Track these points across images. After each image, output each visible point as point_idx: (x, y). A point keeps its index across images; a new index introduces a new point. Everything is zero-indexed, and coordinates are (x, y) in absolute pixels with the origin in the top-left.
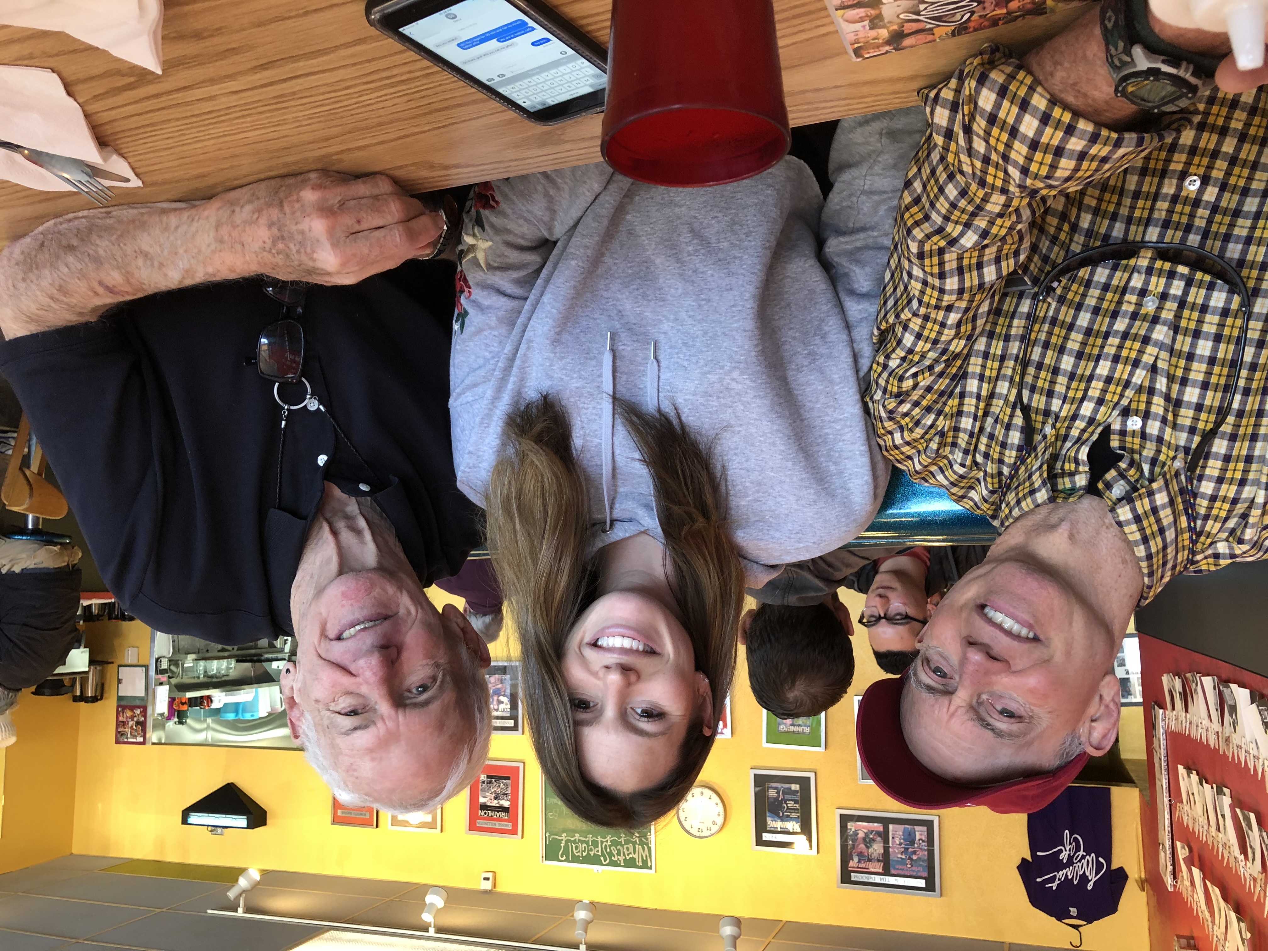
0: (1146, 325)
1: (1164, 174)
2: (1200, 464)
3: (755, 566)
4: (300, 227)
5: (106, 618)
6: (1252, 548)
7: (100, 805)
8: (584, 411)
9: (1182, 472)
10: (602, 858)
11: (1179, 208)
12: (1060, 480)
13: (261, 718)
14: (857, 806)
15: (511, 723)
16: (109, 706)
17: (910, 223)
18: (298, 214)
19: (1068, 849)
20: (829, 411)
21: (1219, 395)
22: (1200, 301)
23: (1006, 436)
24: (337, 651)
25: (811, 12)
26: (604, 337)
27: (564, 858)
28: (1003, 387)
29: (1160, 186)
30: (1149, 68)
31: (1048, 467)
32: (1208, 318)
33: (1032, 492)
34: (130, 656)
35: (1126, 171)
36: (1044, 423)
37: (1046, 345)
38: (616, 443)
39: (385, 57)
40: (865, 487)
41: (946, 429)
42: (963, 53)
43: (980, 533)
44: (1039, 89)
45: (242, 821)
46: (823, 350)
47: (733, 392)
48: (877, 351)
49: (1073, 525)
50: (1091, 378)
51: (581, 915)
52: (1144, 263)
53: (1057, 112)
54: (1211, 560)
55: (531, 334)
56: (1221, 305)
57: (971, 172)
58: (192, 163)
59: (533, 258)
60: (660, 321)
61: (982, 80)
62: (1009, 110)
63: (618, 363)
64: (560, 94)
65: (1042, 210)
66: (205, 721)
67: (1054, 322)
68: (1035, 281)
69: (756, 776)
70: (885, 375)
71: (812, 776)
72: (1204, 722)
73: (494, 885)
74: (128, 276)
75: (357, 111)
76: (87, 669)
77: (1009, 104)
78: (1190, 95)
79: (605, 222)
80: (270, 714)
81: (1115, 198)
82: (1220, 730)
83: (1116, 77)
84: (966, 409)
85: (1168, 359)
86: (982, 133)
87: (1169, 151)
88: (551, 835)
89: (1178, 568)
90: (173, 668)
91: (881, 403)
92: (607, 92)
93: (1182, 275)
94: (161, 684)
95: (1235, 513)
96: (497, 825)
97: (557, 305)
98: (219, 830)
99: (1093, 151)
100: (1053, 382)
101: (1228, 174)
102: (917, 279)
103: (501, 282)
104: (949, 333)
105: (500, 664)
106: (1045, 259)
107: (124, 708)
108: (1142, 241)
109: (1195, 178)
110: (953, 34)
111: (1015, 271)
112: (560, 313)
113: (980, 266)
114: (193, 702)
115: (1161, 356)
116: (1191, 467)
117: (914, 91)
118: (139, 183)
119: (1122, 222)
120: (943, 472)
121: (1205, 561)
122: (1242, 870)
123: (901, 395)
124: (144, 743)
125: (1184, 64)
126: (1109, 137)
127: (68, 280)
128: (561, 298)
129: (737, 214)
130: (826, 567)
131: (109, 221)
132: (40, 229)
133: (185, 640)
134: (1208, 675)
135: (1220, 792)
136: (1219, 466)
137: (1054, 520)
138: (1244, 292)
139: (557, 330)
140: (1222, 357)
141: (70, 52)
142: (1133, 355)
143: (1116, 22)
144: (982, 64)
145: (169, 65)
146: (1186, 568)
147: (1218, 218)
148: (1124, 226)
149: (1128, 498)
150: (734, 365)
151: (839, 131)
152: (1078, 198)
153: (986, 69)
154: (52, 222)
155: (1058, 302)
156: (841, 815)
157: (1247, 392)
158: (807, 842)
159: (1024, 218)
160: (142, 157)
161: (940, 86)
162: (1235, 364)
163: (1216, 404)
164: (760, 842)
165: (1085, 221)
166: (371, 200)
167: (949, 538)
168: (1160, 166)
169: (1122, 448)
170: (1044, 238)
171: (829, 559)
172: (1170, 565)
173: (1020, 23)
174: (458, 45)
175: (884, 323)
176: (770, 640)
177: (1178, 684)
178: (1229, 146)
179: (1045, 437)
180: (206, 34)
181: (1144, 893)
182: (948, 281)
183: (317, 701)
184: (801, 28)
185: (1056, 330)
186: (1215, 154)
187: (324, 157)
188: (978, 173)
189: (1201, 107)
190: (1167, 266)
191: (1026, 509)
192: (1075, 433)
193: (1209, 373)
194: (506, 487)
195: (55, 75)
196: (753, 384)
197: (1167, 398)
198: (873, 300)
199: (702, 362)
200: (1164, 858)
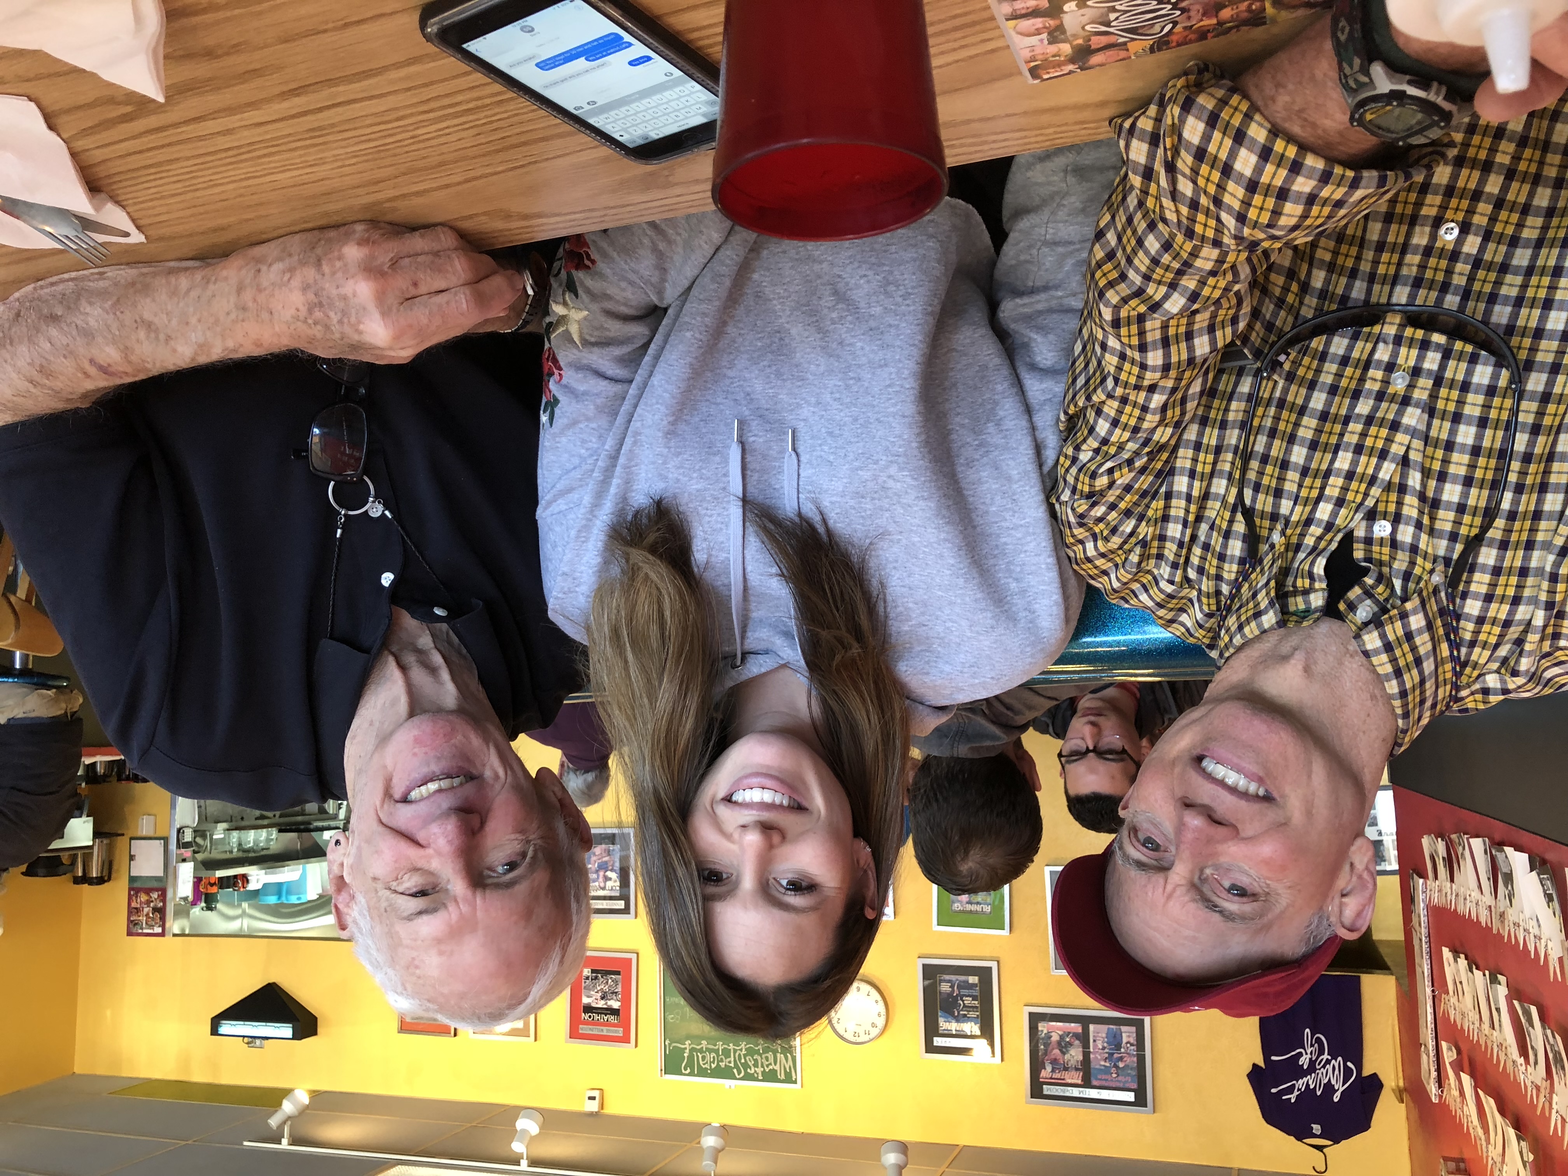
0: (1395, 407)
1: (1413, 220)
2: (1464, 578)
3: (921, 707)
4: (343, 291)
5: (114, 779)
6: (1529, 681)
7: (108, 1013)
8: (707, 519)
9: (1442, 588)
10: (735, 1071)
11: (1432, 262)
12: (1291, 600)
13: (309, 902)
14: (1049, 1002)
15: (621, 904)
16: (118, 890)
17: (1102, 283)
18: (340, 274)
19: (1309, 1051)
20: (1007, 515)
21: (1485, 493)
22: (1460, 377)
23: (1225, 546)
24: (404, 816)
25: (974, 24)
26: (729, 425)
27: (689, 1071)
28: (1219, 486)
29: (1409, 235)
30: (1391, 91)
31: (1277, 583)
32: (1470, 397)
33: (1257, 615)
34: (145, 826)
35: (1366, 217)
36: (1271, 530)
37: (1273, 433)
38: (748, 557)
39: (446, 80)
40: (1054, 608)
41: (1149, 538)
42: (1163, 74)
43: (1195, 666)
44: (1257, 117)
45: (286, 1030)
46: (997, 440)
47: (890, 493)
48: (1065, 441)
49: (1309, 655)
50: (1328, 474)
51: (710, 1141)
52: (1391, 330)
53: (1279, 145)
54: (1479, 697)
55: (639, 424)
56: (1486, 381)
57: (1175, 220)
58: (206, 213)
59: (639, 330)
60: (799, 406)
61: (1187, 106)
62: (1221, 143)
63: (749, 458)
64: (665, 125)
65: (1265, 267)
66: (240, 905)
67: (1281, 404)
68: (1258, 354)
69: (925, 966)
70: (1074, 471)
71: (994, 965)
72: (1473, 894)
73: (602, 1106)
74: (126, 351)
75: (414, 147)
76: (91, 843)
77: (1221, 135)
78: (1442, 124)
79: (728, 283)
80: (321, 896)
81: (1354, 251)
82: (1493, 904)
83: (1352, 101)
84: (1173, 512)
85: (1422, 449)
86: (1188, 171)
87: (1420, 192)
88: (672, 1042)
89: (1439, 707)
90: (199, 840)
91: (1070, 504)
92: (719, 123)
93: (1438, 345)
94: (184, 860)
95: (1507, 638)
96: (605, 1031)
97: (670, 387)
98: (258, 1042)
99: (1325, 193)
100: (1281, 479)
101: (1493, 219)
102: (1113, 352)
103: (601, 361)
104: (1151, 420)
105: (609, 831)
106: (1269, 327)
107: (137, 891)
108: (1388, 304)
109: (1452, 225)
110: (1152, 50)
111: (1232, 343)
112: (673, 397)
113: (1189, 336)
114: (224, 883)
115: (1413, 446)
116: (1453, 582)
117: (1104, 120)
118: (141, 238)
119: (1363, 280)
120: (1146, 590)
121: (1471, 698)
122: (1522, 1077)
123: (1094, 497)
124: (162, 934)
125: (1435, 85)
126: (1343, 176)
127: (52, 359)
128: (674, 378)
129: (891, 272)
130: (1005, 711)
131: (102, 284)
132: (17, 295)
133: (214, 806)
134: (1477, 836)
135: (1494, 980)
136: (1487, 581)
137: (1285, 649)
138: (1514, 365)
139: (671, 419)
140: (1489, 445)
141: (49, 76)
142: (1380, 444)
143: (1351, 33)
144: (1187, 86)
145: (174, 92)
146: (1448, 706)
147: (1481, 274)
148: (1365, 284)
149: (1376, 622)
150: (890, 458)
151: (1014, 168)
152: (1308, 250)
153: (1191, 93)
154: (30, 287)
155: (1286, 380)
156: (1030, 1014)
157: (1519, 489)
158: (989, 1048)
159: (1242, 277)
160: (142, 206)
161: (1137, 114)
162: (1504, 454)
163: (1483, 504)
164: (930, 1048)
165: (1318, 279)
166: (430, 258)
167: (1156, 671)
168: (1409, 210)
169: (1368, 560)
170: (1267, 300)
171: (1007, 700)
172: (1428, 704)
173: (1233, 36)
174: (537, 65)
175: (1072, 407)
176: (937, 800)
177: (1441, 847)
178: (1493, 185)
179: (1272, 546)
180: (220, 52)
181: (1404, 1105)
182: (1150, 355)
183: (375, 879)
184: (963, 42)
185: (1285, 414)
186: (1477, 196)
187: (374, 204)
188: (1185, 221)
189: (1458, 137)
190: (1420, 334)
191: (1250, 636)
192: (1309, 541)
193: (1472, 466)
194: (615, 611)
195: (32, 104)
196: (915, 483)
197: (1422, 497)
198: (1059, 377)
199: (851, 456)
200: (1427, 1062)
